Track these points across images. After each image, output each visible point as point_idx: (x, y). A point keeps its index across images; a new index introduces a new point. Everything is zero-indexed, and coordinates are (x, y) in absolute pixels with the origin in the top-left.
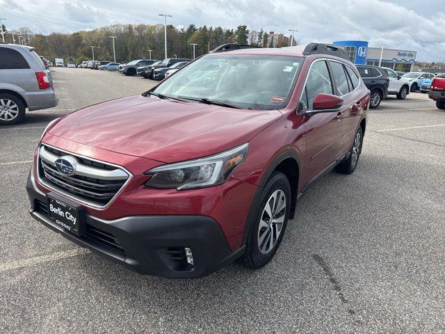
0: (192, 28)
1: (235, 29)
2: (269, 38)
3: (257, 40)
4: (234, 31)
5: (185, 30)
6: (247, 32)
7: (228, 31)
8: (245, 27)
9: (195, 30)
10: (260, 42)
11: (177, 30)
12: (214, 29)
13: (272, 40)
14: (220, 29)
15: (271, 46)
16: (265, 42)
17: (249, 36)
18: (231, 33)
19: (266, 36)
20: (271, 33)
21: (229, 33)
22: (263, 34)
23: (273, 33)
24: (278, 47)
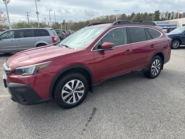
0: (133, 14)
1: (154, 12)
2: (171, 15)
3: (165, 16)
4: (153, 13)
5: (130, 15)
6: (160, 13)
7: (150, 14)
8: (158, 11)
9: (134, 15)
10: (166, 17)
11: (127, 16)
12: (143, 13)
13: (173, 16)
14: (146, 13)
15: (172, 19)
16: (169, 17)
17: (161, 15)
18: (152, 15)
19: (169, 14)
20: (172, 13)
21: (151, 15)
22: (168, 13)
23: (173, 12)
24: (175, 19)
